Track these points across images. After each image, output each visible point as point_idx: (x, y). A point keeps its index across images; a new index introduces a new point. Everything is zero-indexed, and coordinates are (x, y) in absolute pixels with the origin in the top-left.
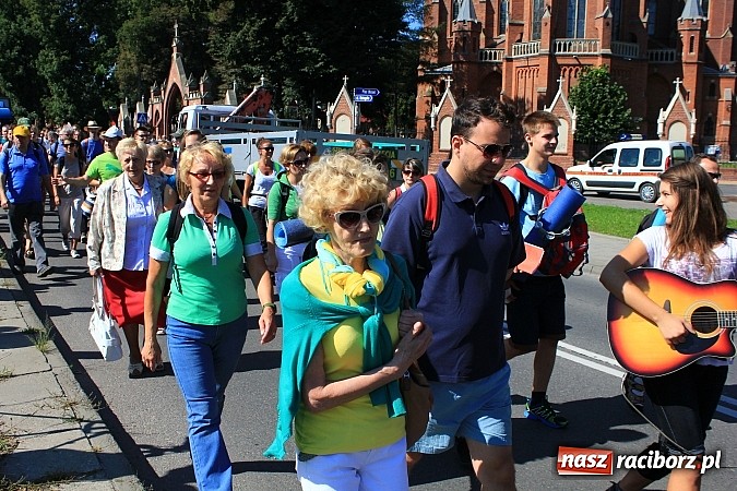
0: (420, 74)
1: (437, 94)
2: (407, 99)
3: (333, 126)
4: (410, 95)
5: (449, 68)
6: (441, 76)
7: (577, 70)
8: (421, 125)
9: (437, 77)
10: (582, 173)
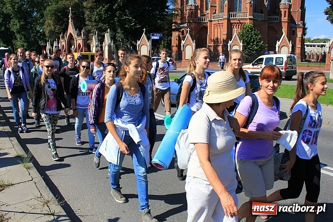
0: (173, 27)
1: (181, 36)
2: (168, 38)
3: (140, 50)
4: (169, 36)
5: (186, 25)
7: (239, 25)
8: (175, 49)
9: (181, 28)
10: (249, 68)
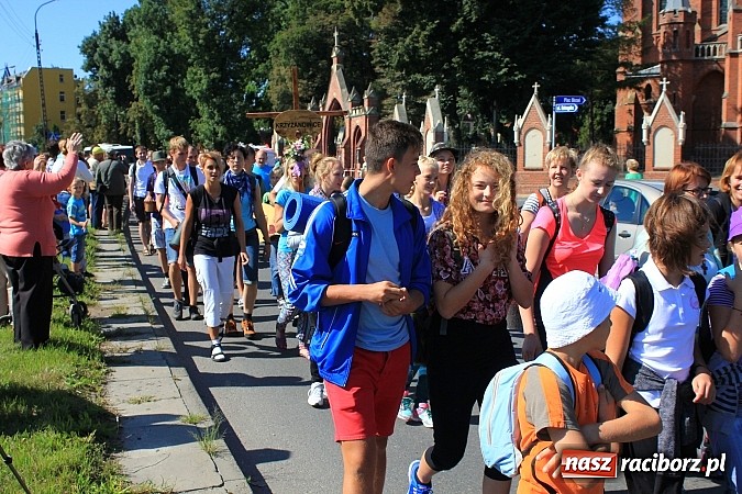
0: (620, 78)
1: (642, 101)
2: (603, 109)
3: (522, 144)
4: (606, 103)
5: (657, 69)
6: (646, 78)
8: (623, 139)
9: (643, 80)
